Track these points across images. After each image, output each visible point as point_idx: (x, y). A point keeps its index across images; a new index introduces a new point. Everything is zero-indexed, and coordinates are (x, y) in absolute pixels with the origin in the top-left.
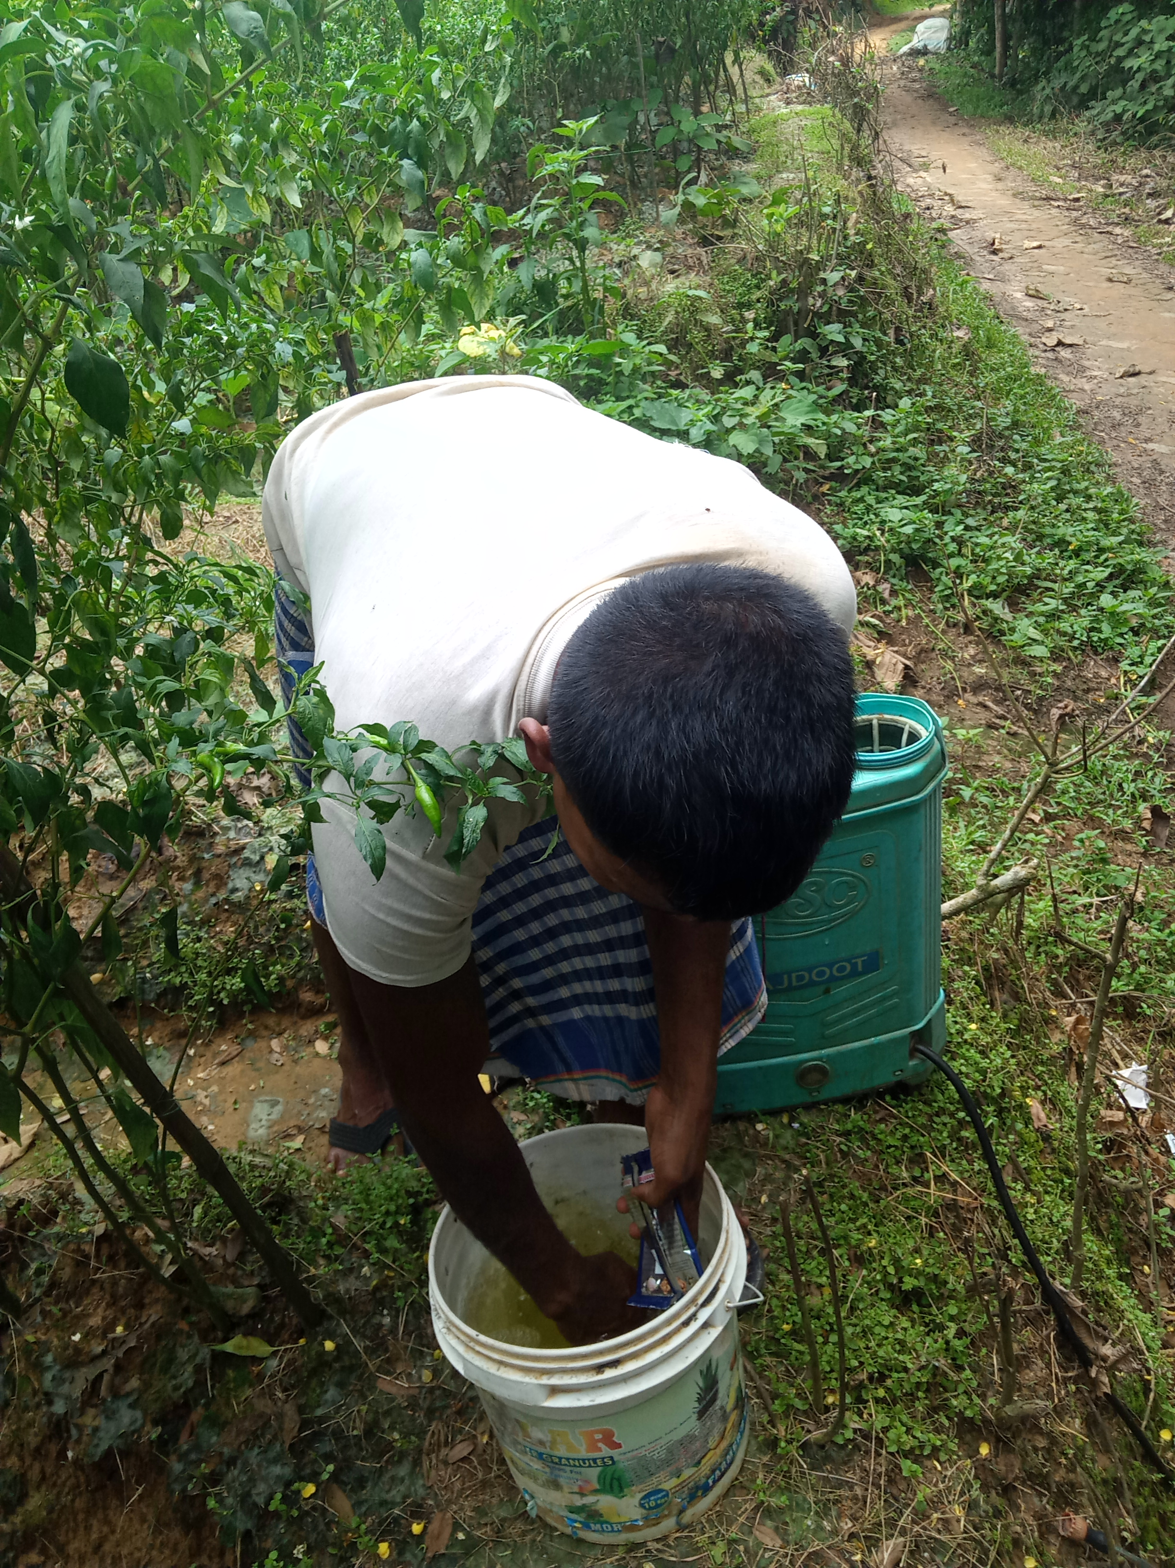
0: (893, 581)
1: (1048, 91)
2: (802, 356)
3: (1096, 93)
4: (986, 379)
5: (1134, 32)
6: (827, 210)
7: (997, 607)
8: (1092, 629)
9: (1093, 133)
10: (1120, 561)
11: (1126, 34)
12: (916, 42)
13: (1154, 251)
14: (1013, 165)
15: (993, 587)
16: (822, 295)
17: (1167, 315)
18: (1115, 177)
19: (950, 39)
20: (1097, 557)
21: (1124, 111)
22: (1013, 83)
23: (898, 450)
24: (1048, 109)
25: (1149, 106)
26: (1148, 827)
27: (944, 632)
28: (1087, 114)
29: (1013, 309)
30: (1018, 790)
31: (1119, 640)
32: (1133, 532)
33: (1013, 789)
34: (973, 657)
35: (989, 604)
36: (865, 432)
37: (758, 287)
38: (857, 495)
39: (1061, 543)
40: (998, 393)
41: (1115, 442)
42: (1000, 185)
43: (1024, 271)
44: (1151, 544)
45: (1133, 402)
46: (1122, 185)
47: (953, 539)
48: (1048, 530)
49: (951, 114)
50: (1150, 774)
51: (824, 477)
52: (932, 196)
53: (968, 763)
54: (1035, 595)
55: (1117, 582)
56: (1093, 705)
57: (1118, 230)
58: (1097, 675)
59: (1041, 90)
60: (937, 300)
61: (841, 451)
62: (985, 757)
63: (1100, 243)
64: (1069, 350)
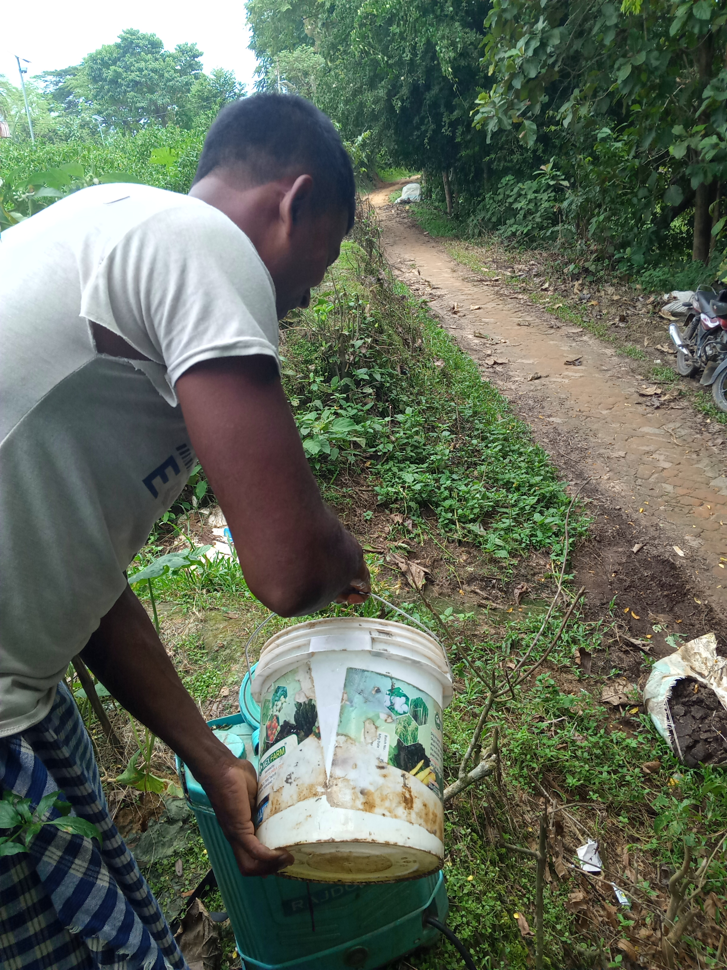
0: (414, 518)
1: (475, 221)
2: (345, 389)
3: (501, 222)
4: (456, 388)
5: (516, 190)
6: (352, 304)
7: (476, 528)
8: (532, 536)
9: (502, 243)
10: (542, 491)
11: (512, 191)
12: (404, 196)
13: (541, 307)
14: (461, 262)
15: (472, 516)
16: (353, 353)
17: (551, 342)
18: (516, 266)
19: (421, 194)
20: (529, 490)
21: (517, 231)
22: (457, 217)
23: (407, 438)
24: (476, 231)
25: (529, 227)
26: (579, 662)
27: (447, 547)
28: (497, 232)
29: (468, 344)
30: (500, 648)
31: (548, 541)
32: (548, 472)
33: (497, 647)
34: (465, 561)
35: (470, 526)
36: (387, 430)
37: (315, 350)
38: (387, 467)
39: (508, 485)
40: (464, 396)
41: (532, 419)
42: (455, 275)
43: (472, 322)
44: (559, 478)
45: (539, 394)
46: (520, 271)
47: (446, 488)
48: (500, 476)
49: (425, 236)
50: (576, 626)
51: (366, 458)
52: (418, 282)
53: (469, 633)
54: (497, 517)
55: (542, 504)
56: (538, 584)
57: (520, 296)
58: (538, 564)
59: (472, 221)
60: (424, 345)
61: (375, 441)
62: (478, 628)
63: (511, 304)
64: (501, 367)
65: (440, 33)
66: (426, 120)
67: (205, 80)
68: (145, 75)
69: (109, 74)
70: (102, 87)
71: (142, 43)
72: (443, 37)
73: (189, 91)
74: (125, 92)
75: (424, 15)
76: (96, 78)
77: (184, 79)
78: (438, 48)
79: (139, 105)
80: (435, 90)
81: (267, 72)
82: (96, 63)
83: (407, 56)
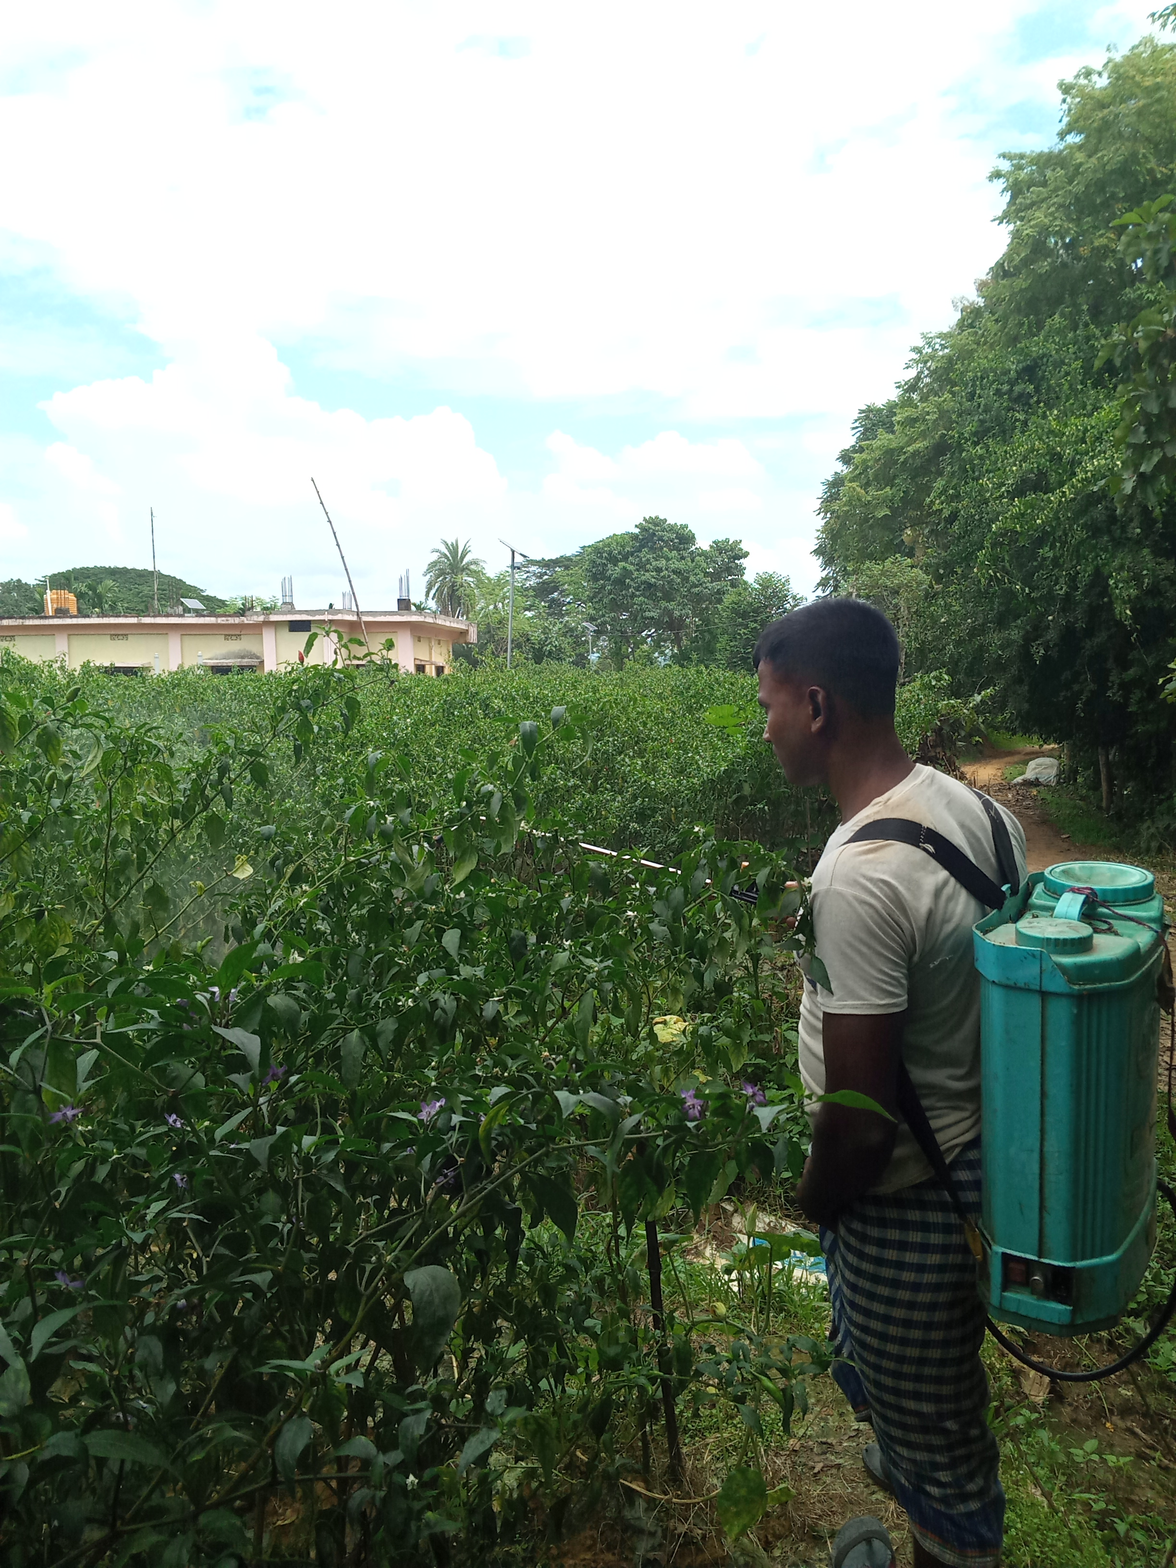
1: (1152, 830)
12: (1030, 775)
19: (1059, 775)
22: (1119, 816)
24: (1154, 845)
35: (1131, 1322)
49: (1063, 840)
59: (1147, 828)
65: (1116, 563)
66: (1083, 677)
67: (745, 589)
68: (664, 577)
69: (614, 571)
70: (603, 587)
71: (667, 535)
72: (1121, 568)
73: (720, 601)
74: (633, 596)
75: (1094, 536)
76: (597, 574)
77: (716, 585)
78: (1111, 582)
79: (647, 614)
80: (1101, 637)
81: (836, 588)
82: (601, 557)
83: (1061, 590)
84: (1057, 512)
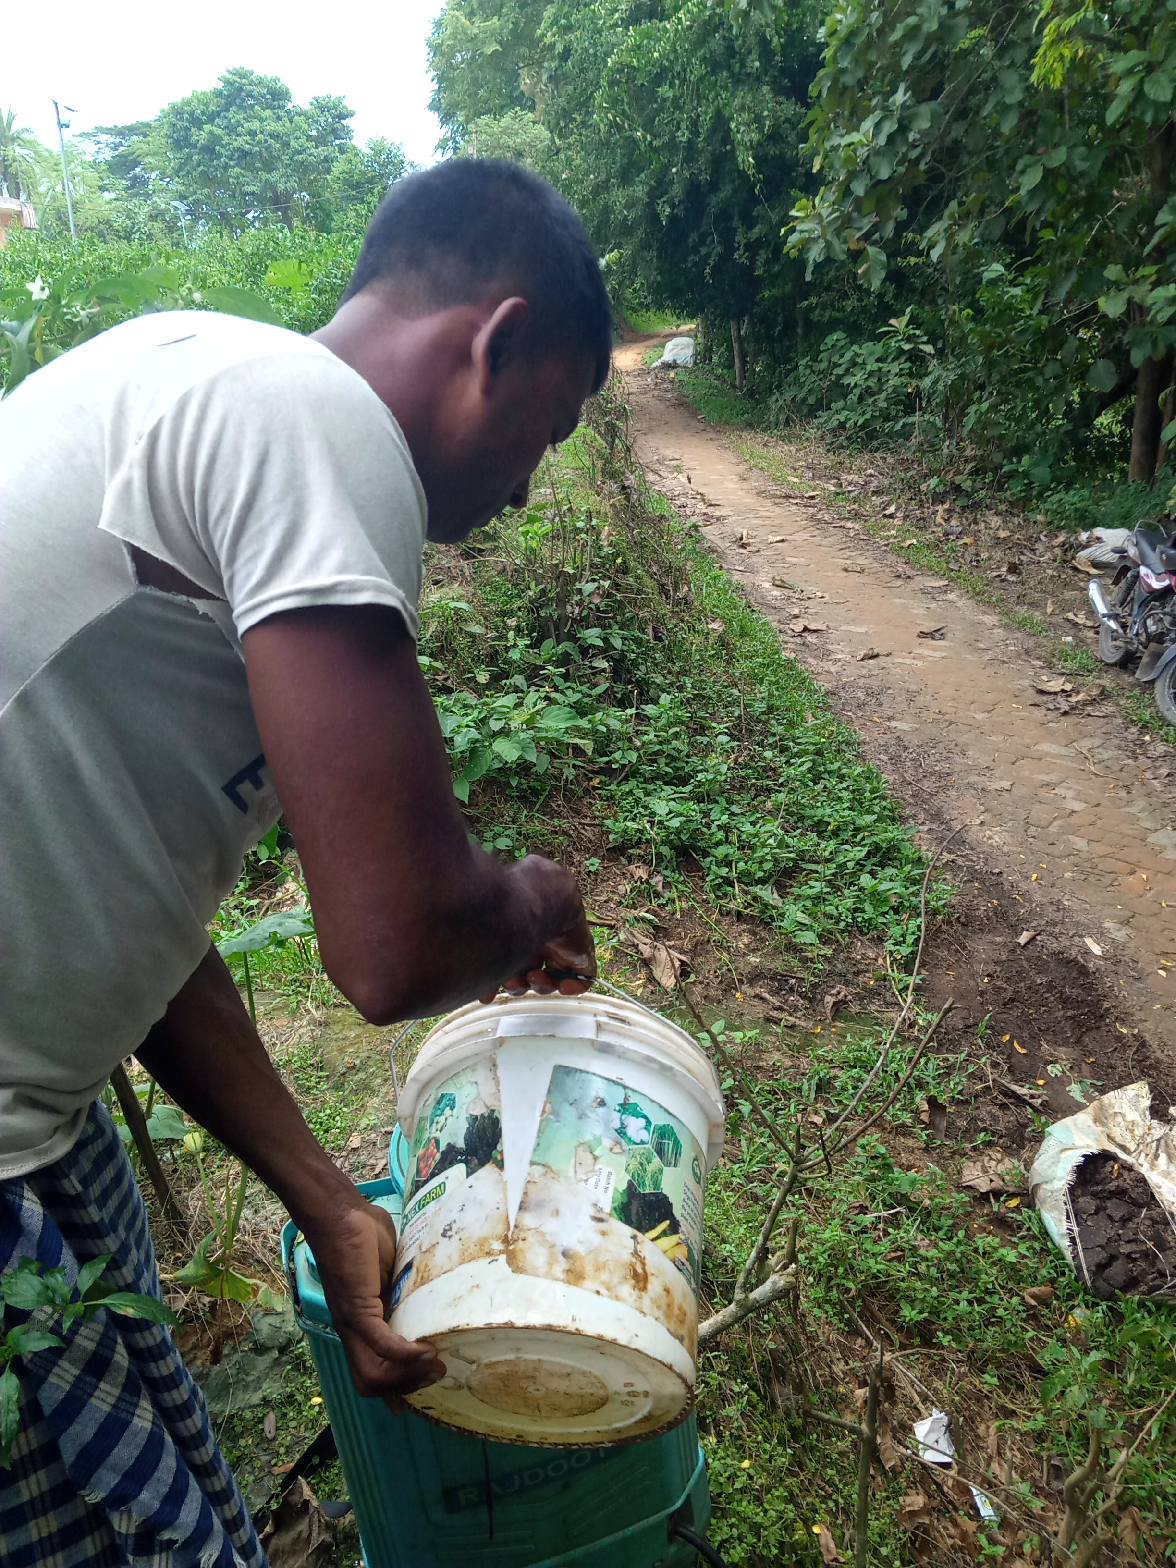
0: (667, 873)
1: (781, 402)
2: (564, 660)
3: (822, 405)
4: (741, 667)
5: (848, 355)
6: (580, 524)
7: (767, 893)
8: (856, 910)
9: (822, 438)
10: (875, 839)
11: (842, 356)
12: (667, 357)
13: (882, 543)
14: (755, 466)
15: (761, 874)
16: (579, 603)
17: (897, 601)
18: (844, 477)
19: (695, 355)
20: (854, 836)
21: (847, 420)
22: (751, 394)
23: (661, 743)
24: (782, 417)
25: (868, 416)
26: (926, 1120)
27: (718, 922)
28: (816, 421)
29: (763, 598)
30: (799, 1090)
31: (882, 920)
32: (885, 808)
33: (795, 1089)
34: (747, 946)
35: (757, 890)
36: (629, 728)
37: (519, 596)
38: (626, 788)
39: (819, 827)
40: (754, 679)
41: (862, 721)
42: (745, 485)
43: (771, 563)
44: (903, 820)
45: (875, 683)
46: (850, 484)
47: (720, 827)
48: (808, 812)
49: (699, 421)
50: (923, 1060)
51: (593, 772)
52: (685, 495)
53: (749, 1063)
54: (801, 878)
55: (875, 860)
56: (864, 988)
57: (849, 525)
58: (865, 957)
59: (776, 401)
60: (692, 596)
61: (608, 746)
62: (765, 1056)
63: (835, 537)
64: (814, 635)
65: (737, 102)
66: (709, 239)
67: (356, 155)
68: (259, 142)
69: (201, 136)
70: (189, 157)
71: (256, 90)
72: (742, 108)
73: (328, 171)
74: (226, 167)
75: (713, 71)
76: (180, 142)
77: (322, 151)
78: (733, 125)
79: (246, 188)
80: (725, 192)
81: (456, 149)
82: (182, 119)
83: (683, 136)
84: (674, 43)
